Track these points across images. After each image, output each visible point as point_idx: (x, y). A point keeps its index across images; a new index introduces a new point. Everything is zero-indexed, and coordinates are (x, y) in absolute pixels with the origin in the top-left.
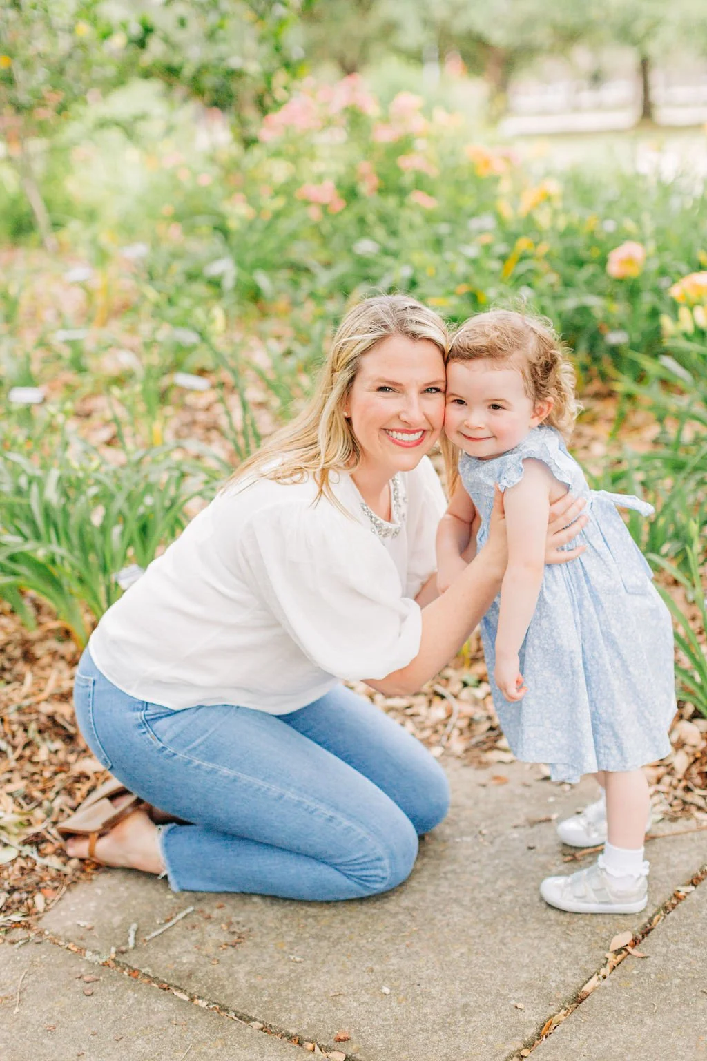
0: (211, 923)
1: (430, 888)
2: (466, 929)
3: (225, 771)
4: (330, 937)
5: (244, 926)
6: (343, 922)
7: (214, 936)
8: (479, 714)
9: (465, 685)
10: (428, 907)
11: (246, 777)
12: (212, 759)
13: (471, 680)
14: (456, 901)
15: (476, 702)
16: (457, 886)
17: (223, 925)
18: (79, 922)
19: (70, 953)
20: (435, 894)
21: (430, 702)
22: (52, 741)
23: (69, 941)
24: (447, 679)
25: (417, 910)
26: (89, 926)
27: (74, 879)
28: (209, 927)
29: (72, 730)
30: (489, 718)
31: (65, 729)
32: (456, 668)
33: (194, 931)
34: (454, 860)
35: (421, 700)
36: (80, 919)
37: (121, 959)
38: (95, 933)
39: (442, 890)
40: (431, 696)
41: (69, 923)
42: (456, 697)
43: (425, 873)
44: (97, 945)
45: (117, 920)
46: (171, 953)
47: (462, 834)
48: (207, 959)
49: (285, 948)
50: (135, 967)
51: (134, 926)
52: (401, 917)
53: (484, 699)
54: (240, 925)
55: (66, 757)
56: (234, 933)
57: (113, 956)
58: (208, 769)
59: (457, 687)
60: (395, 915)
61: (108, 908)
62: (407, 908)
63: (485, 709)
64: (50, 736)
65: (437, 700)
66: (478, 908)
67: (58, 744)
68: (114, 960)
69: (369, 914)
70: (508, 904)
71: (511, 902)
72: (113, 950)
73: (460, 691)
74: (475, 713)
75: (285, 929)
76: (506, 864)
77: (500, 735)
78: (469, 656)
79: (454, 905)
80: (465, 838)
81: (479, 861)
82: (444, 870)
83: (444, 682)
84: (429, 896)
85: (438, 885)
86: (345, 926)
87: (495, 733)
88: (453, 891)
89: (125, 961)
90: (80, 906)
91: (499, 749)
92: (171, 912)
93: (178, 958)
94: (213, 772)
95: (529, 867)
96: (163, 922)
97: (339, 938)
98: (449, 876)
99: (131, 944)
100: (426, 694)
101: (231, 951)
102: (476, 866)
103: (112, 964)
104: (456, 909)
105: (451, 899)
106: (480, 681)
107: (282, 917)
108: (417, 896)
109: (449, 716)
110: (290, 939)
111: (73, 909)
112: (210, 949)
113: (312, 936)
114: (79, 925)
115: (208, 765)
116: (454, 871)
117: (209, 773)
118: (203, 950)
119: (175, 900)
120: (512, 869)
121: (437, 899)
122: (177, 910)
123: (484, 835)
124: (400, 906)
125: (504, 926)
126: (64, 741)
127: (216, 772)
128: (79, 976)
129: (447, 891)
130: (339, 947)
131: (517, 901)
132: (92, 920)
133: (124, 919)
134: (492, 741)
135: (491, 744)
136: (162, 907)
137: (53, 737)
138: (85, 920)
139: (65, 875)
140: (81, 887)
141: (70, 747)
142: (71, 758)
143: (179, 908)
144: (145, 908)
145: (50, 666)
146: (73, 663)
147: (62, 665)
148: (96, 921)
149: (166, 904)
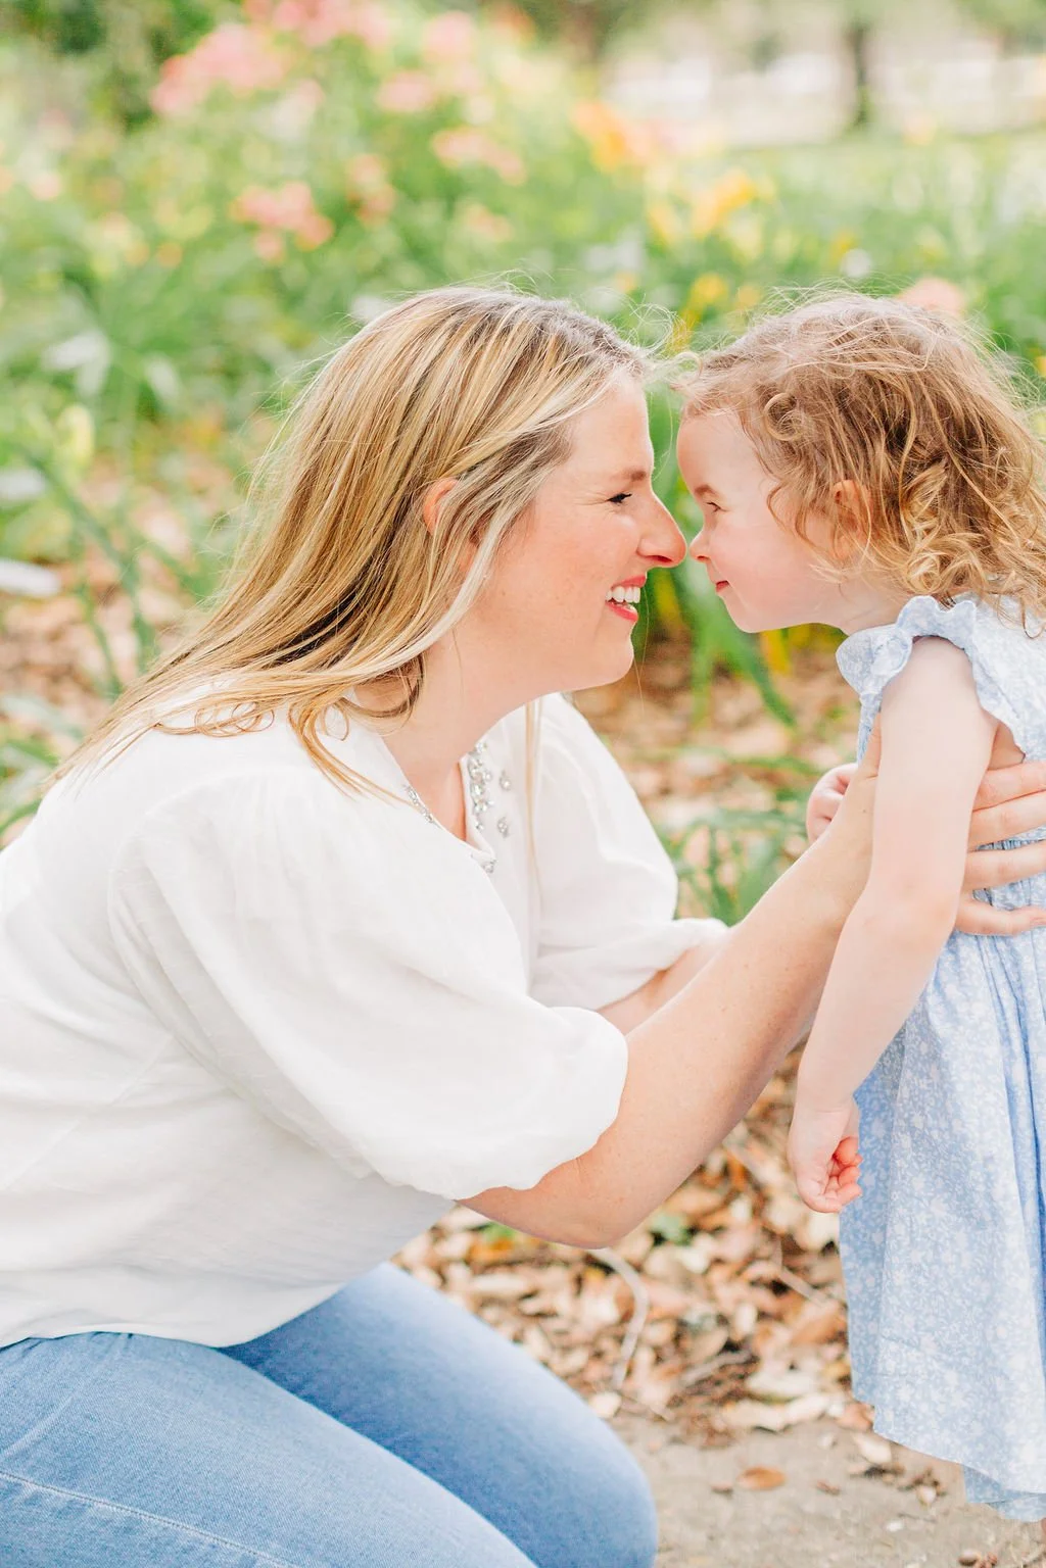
3: (103, 1507)
8: (697, 1311)
9: (658, 1239)
11: (156, 1519)
12: (70, 1476)
15: (687, 1281)
21: (579, 1281)
30: (722, 1321)
35: (555, 1279)
40: (579, 1268)
42: (638, 1268)
53: (706, 1272)
58: (60, 1505)
59: (638, 1245)
63: (713, 1299)
65: (594, 1277)
73: (646, 1257)
74: (688, 1308)
77: (753, 1361)
87: (738, 1358)
91: (752, 1397)
94: (72, 1510)
100: (566, 1264)
106: (693, 1231)
109: (626, 1317)
115: (59, 1495)
117: (61, 1513)
127: (81, 1511)
134: (732, 1377)
135: (731, 1385)
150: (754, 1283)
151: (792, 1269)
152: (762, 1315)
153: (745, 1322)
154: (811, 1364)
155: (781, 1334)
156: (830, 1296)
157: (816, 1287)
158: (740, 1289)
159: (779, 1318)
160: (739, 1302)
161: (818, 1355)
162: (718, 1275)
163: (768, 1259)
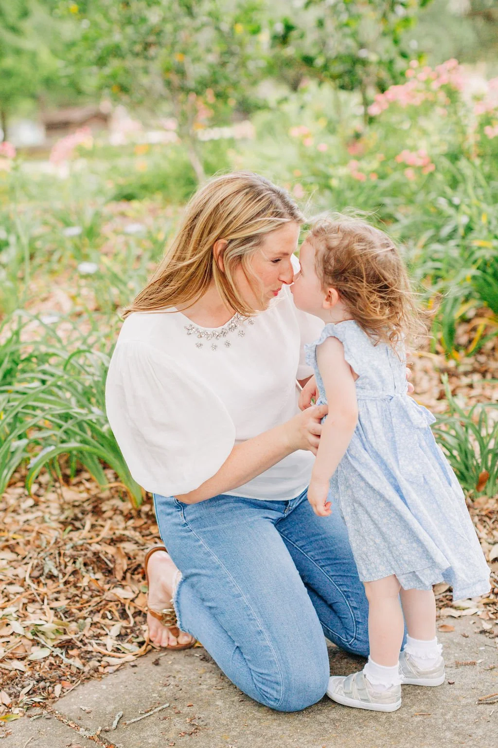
0: (179, 717)
2: (374, 739)
4: (265, 735)
5: (202, 721)
6: (279, 725)
7: (178, 726)
17: (187, 719)
18: (81, 707)
19: (69, 728)
22: (94, 573)
23: (71, 720)
26: (88, 710)
27: (89, 676)
28: (176, 719)
29: (111, 566)
31: (107, 565)
33: (164, 721)
36: (84, 705)
37: (103, 735)
38: (91, 715)
41: (75, 707)
44: (89, 723)
45: (110, 708)
46: (142, 735)
48: (167, 742)
49: (228, 740)
50: (112, 742)
51: (121, 713)
52: (326, 726)
54: (200, 720)
55: (104, 584)
56: (193, 725)
57: (98, 733)
60: (321, 724)
61: (107, 699)
64: (93, 569)
67: (99, 575)
68: (99, 736)
72: (100, 728)
75: (233, 726)
86: (280, 728)
89: (106, 737)
90: (86, 696)
93: (146, 739)
97: (272, 737)
99: (114, 726)
101: (187, 738)
103: (97, 739)
110: (235, 734)
111: (81, 697)
112: (171, 735)
113: (252, 733)
114: (81, 709)
118: (166, 735)
125: (406, 739)
126: (103, 573)
128: (69, 744)
130: (270, 743)
132: (92, 706)
133: (115, 708)
136: (146, 702)
137: (96, 569)
138: (87, 706)
139: (83, 672)
140: (93, 682)
141: (108, 578)
142: (107, 587)
143: (159, 704)
144: (134, 701)
145: (111, 518)
146: (128, 517)
147: (119, 518)
148: (95, 707)
149: (150, 700)
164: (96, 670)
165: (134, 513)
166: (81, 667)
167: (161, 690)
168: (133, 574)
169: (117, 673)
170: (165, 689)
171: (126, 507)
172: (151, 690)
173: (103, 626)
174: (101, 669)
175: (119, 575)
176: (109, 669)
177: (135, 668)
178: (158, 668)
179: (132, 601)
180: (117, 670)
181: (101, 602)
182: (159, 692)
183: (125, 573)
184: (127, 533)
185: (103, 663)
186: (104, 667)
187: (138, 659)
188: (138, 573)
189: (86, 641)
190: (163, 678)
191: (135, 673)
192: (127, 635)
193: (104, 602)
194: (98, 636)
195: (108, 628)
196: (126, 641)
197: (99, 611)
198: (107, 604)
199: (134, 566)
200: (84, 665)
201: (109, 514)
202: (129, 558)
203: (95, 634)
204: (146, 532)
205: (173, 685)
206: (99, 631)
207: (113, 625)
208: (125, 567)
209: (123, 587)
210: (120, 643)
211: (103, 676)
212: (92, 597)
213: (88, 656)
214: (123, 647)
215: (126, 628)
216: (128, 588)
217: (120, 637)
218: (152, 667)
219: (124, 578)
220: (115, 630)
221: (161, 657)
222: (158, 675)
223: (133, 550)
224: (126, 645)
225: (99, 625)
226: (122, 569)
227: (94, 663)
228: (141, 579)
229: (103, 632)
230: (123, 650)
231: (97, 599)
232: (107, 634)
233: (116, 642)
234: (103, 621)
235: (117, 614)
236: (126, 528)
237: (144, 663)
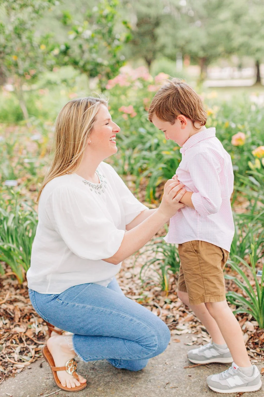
1: (144, 386)
8: (170, 314)
9: (166, 303)
10: (142, 394)
13: (168, 301)
14: (154, 391)
15: (169, 309)
16: (154, 385)
18: (7, 394)
20: (146, 388)
21: (152, 309)
22: (5, 320)
24: (159, 300)
25: (138, 394)
27: (8, 376)
29: (13, 316)
30: (174, 317)
31: (10, 315)
32: (163, 296)
34: (155, 374)
36: (8, 393)
39: (148, 387)
40: (152, 307)
41: (4, 394)
42: (162, 307)
43: (143, 379)
45: (22, 393)
47: (159, 363)
53: (172, 309)
55: (10, 326)
59: (162, 303)
61: (19, 388)
62: (134, 394)
63: (173, 313)
64: (4, 318)
65: (154, 308)
66: (161, 395)
67: (7, 321)
69: (119, 395)
70: (173, 394)
71: (174, 393)
73: (163, 305)
74: (168, 314)
76: (174, 377)
77: (178, 323)
78: (168, 291)
79: (152, 393)
80: (159, 366)
81: (164, 375)
82: (150, 378)
83: (158, 301)
84: (143, 389)
85: (147, 385)
87: (175, 323)
88: (152, 387)
90: (8, 387)
91: (176, 329)
92: (43, 391)
95: (183, 379)
96: (39, 395)
98: (151, 381)
100: (150, 306)
102: (162, 377)
104: (153, 395)
105: (152, 390)
106: (171, 302)
107: (85, 395)
108: (139, 389)
111: (6, 388)
114: (7, 395)
116: (154, 379)
119: (45, 386)
120: (176, 379)
121: (146, 390)
122: (45, 390)
123: (167, 364)
124: (131, 393)
126: (9, 320)
129: (150, 387)
131: (177, 392)
132: (12, 393)
133: (24, 393)
134: (174, 326)
135: (173, 327)
136: (39, 389)
137: (5, 318)
138: (10, 393)
139: (5, 374)
140: (10, 379)
141: (12, 322)
142: (11, 327)
143: (46, 389)
144: (34, 389)
145: (8, 289)
146: (17, 288)
147: (12, 289)
148: (14, 393)
149: (42, 387)
150: (180, 311)
151: (187, 309)
152: (180, 316)
153: (177, 317)
154: (187, 325)
155: (183, 319)
156: (192, 314)
157: (190, 312)
158: (178, 312)
159: (183, 317)
160: (177, 314)
161: (188, 323)
162: (174, 309)
163: (183, 307)
164: (11, 372)
165: (19, 286)
166: (3, 371)
167: (46, 382)
168: (23, 319)
169: (22, 373)
170: (48, 381)
171: (15, 283)
172: (41, 382)
173: (11, 347)
174: (13, 371)
175: (17, 320)
176: (18, 371)
177: (30, 370)
178: (42, 369)
179: (25, 333)
180: (22, 371)
181: (10, 335)
182: (45, 382)
183: (20, 319)
184: (18, 297)
185: (14, 368)
186: (15, 370)
187: (32, 364)
188: (26, 318)
189: (4, 356)
190: (46, 374)
191: (31, 372)
192: (24, 351)
193: (11, 335)
194: (10, 353)
195: (15, 349)
196: (24, 354)
197: (9, 340)
198: (12, 336)
199: (24, 315)
200: (5, 370)
201: (7, 287)
202: (21, 311)
203: (8, 352)
204: (27, 296)
205: (51, 378)
206: (10, 350)
207: (17, 347)
208: (20, 316)
209: (19, 325)
210: (21, 356)
211: (15, 375)
212: (5, 333)
213: (6, 364)
214: (23, 358)
215: (23, 348)
216: (21, 326)
217: (21, 353)
218: (39, 368)
219: (19, 321)
220: (18, 350)
221: (42, 362)
222: (43, 373)
223: (23, 307)
224: (24, 357)
225: (9, 347)
226: (18, 316)
227: (10, 368)
228: (28, 322)
229: (12, 351)
230: (23, 360)
231: (7, 334)
232: (14, 352)
233: (19, 356)
234: (12, 345)
235: (18, 341)
236: (16, 294)
237: (35, 367)
